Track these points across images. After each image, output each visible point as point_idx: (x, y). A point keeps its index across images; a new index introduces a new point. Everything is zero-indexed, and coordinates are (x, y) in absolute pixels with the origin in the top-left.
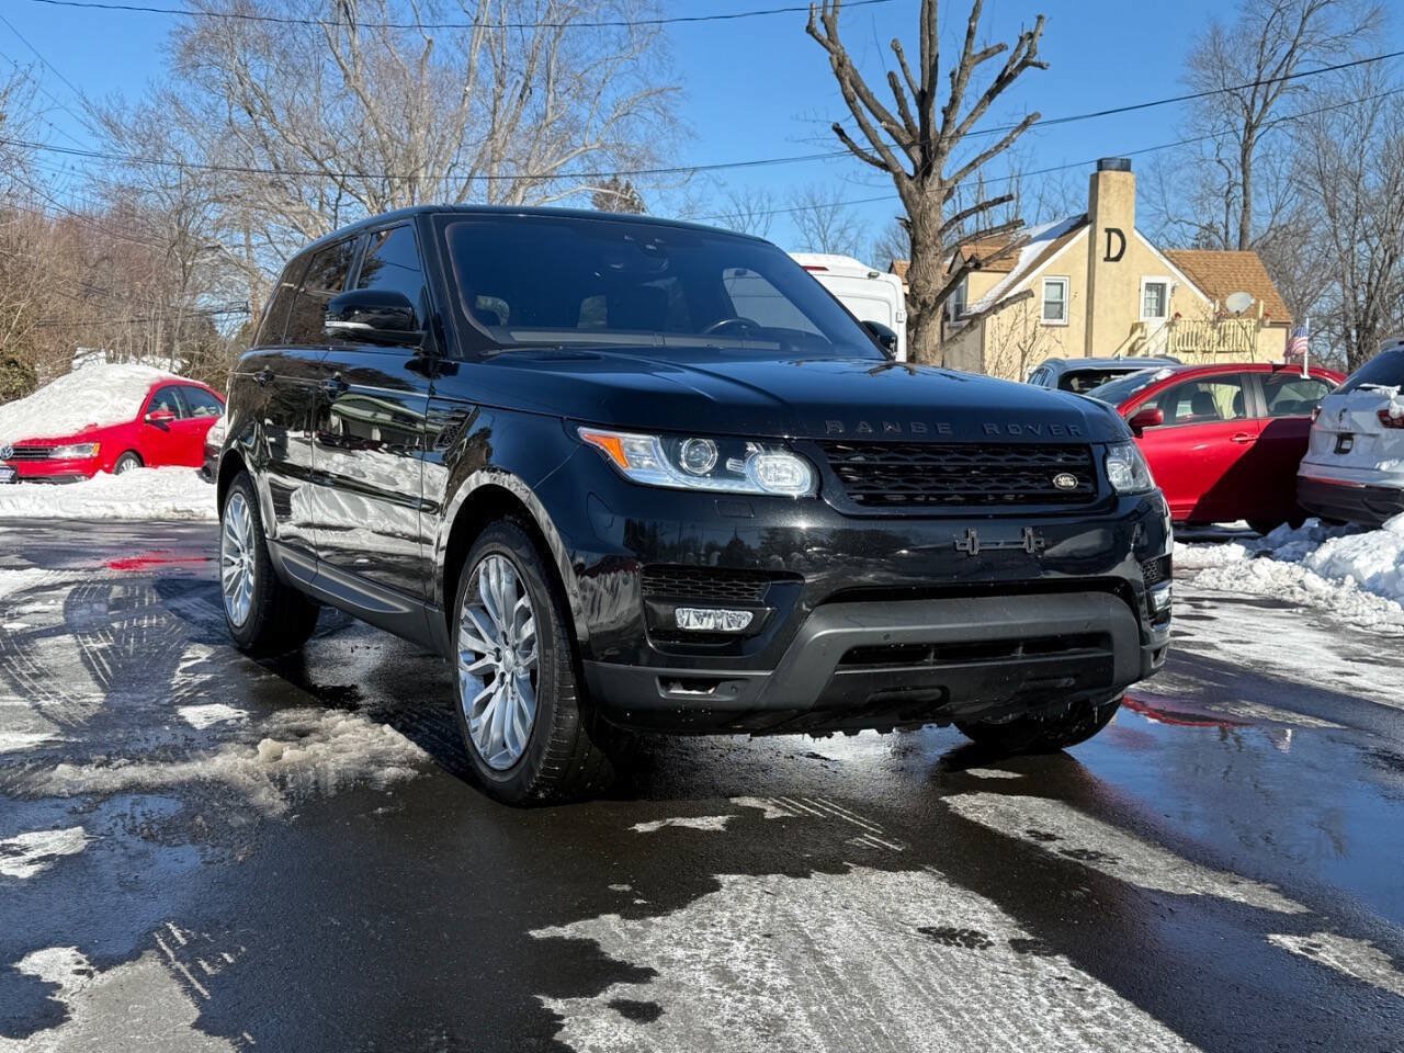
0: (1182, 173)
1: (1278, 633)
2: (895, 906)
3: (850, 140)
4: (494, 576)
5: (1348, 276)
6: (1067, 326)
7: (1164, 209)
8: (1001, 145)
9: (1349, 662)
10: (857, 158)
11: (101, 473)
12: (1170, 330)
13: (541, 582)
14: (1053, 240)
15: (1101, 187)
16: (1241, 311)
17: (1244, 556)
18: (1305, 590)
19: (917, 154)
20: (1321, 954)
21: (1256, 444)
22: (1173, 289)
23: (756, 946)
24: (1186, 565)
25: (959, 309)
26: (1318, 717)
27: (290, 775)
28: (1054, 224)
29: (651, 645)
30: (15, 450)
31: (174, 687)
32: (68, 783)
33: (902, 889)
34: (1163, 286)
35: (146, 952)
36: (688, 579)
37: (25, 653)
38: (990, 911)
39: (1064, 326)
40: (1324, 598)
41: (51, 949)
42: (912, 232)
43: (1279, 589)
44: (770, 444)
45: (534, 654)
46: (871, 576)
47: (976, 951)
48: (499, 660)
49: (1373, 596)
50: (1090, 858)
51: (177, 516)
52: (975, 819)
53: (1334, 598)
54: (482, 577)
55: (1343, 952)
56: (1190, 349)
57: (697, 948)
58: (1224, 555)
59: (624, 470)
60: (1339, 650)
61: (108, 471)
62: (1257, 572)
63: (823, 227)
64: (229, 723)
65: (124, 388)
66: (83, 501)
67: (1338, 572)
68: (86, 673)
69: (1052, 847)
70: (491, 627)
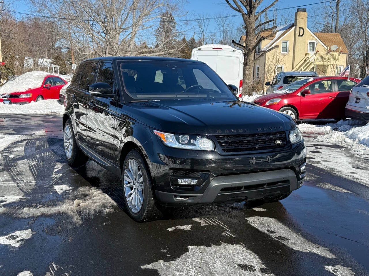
0: (321, 10)
1: (337, 158)
2: (232, 256)
3: (230, 4)
4: (133, 164)
5: (364, 37)
6: (288, 54)
7: (315, 20)
8: (271, 5)
9: (354, 169)
10: (232, 9)
11: (32, 101)
12: (316, 55)
13: (144, 169)
14: (285, 31)
15: (298, 16)
16: (335, 50)
17: (330, 129)
18: (345, 142)
19: (248, 8)
20: (337, 273)
21: (335, 99)
22: (317, 44)
23: (197, 271)
24: (315, 132)
25: (259, 49)
26: (344, 189)
27: (82, 211)
28: (285, 26)
29: (172, 188)
30: (10, 95)
31: (53, 178)
32: (27, 214)
33: (234, 251)
34: (314, 43)
35: (47, 273)
36: (181, 171)
37: (15, 166)
38: (256, 258)
39: (287, 54)
40: (350, 145)
41: (24, 272)
42: (247, 29)
43: (339, 142)
44: (203, 136)
45: (143, 187)
46: (229, 165)
47: (252, 273)
48: (134, 184)
49: (363, 145)
50: (282, 239)
51: (52, 114)
52: (254, 226)
53: (353, 145)
54: (130, 164)
55: (343, 272)
56: (321, 60)
57: (182, 272)
58: (325, 129)
59: (165, 143)
60: (352, 164)
61: (34, 101)
62: (333, 136)
63: (223, 23)
64: (67, 192)
65: (38, 78)
66: (28, 110)
67: (354, 137)
68: (30, 173)
69: (273, 236)
70: (132, 176)
